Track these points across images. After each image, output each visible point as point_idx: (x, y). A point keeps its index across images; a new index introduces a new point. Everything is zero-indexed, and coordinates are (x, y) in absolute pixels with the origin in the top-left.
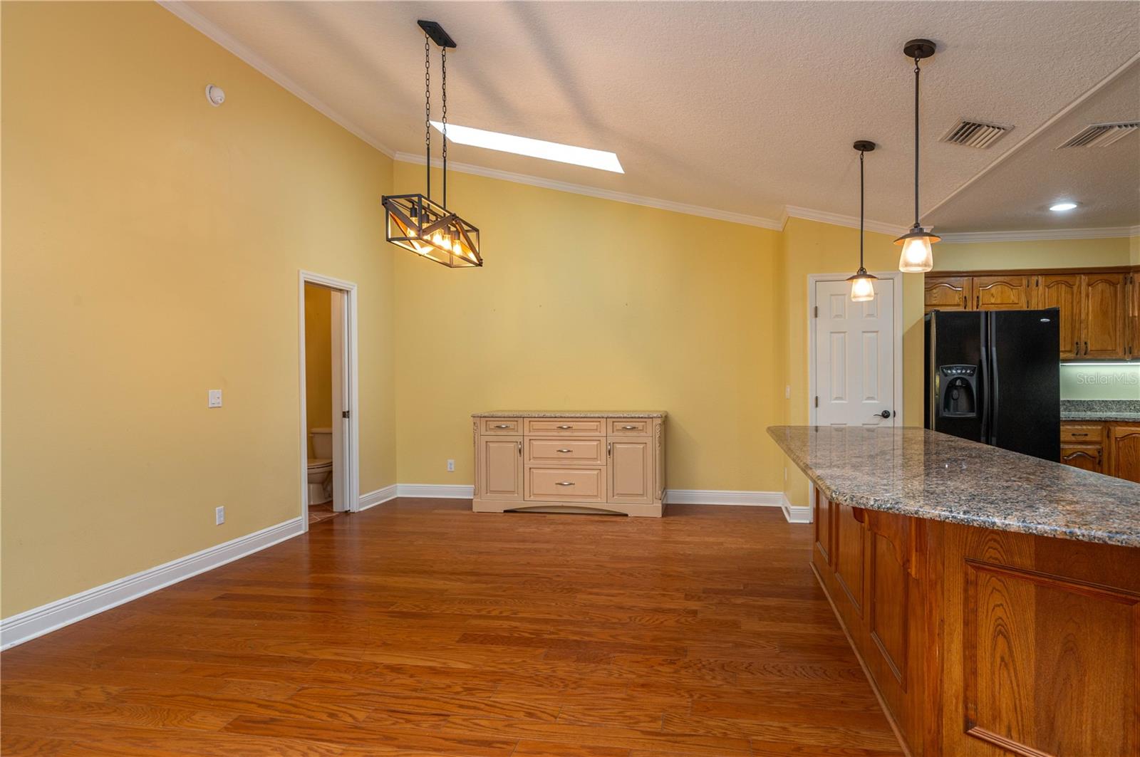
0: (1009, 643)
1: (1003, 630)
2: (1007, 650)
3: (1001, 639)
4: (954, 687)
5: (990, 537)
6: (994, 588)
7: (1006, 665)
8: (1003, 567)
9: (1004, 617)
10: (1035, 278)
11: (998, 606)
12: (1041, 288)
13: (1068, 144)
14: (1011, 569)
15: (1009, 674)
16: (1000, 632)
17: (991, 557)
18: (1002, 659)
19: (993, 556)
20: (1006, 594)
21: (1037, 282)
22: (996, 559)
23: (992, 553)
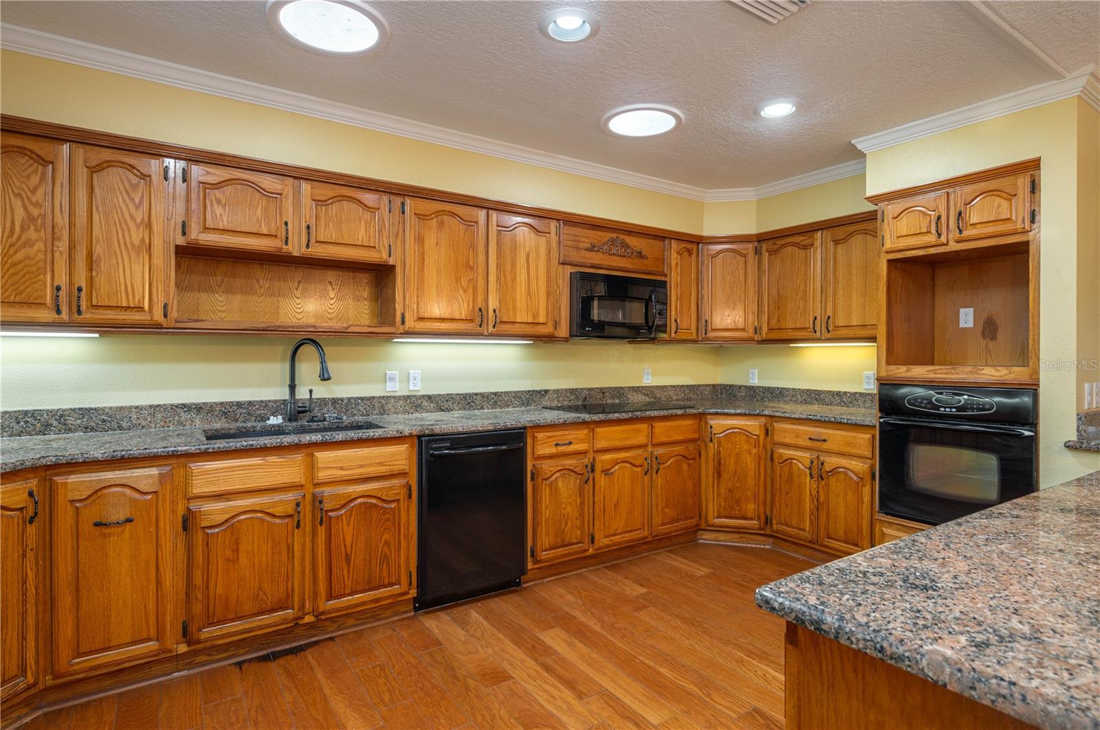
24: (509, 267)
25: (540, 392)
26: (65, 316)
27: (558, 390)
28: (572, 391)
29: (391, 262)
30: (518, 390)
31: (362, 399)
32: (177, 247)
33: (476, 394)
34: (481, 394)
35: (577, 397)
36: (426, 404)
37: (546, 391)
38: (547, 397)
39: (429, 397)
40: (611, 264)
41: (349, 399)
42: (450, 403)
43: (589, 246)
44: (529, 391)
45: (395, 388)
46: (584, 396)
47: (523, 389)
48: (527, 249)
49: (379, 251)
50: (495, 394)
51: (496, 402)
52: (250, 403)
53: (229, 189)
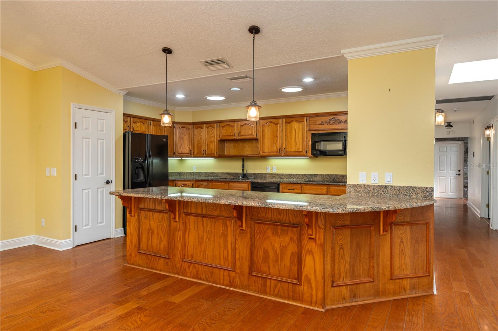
0: (343, 250)
1: (342, 247)
2: (343, 254)
3: (341, 250)
4: (328, 273)
5: (339, 217)
6: (340, 234)
7: (343, 258)
8: (343, 226)
9: (342, 243)
10: (150, 121)
11: (341, 239)
12: (152, 126)
13: (229, 78)
14: (345, 226)
15: (343, 261)
16: (341, 248)
17: (339, 224)
18: (342, 256)
19: (340, 223)
20: (343, 235)
21: (151, 123)
22: (340, 224)
23: (340, 222)
24: (289, 135)
25: (315, 175)
26: (204, 155)
27: (322, 175)
28: (328, 175)
29: (257, 138)
30: (306, 174)
31: (260, 174)
32: (219, 140)
33: (292, 174)
34: (293, 174)
35: (330, 178)
36: (276, 176)
37: (317, 175)
38: (317, 177)
39: (277, 174)
40: (330, 128)
41: (257, 173)
42: (283, 177)
43: (320, 123)
44: (310, 174)
45: (269, 171)
46: (333, 177)
47: (308, 174)
48: (295, 128)
49: (254, 135)
50: (298, 174)
51: (298, 177)
52: (238, 173)
53: (226, 127)
